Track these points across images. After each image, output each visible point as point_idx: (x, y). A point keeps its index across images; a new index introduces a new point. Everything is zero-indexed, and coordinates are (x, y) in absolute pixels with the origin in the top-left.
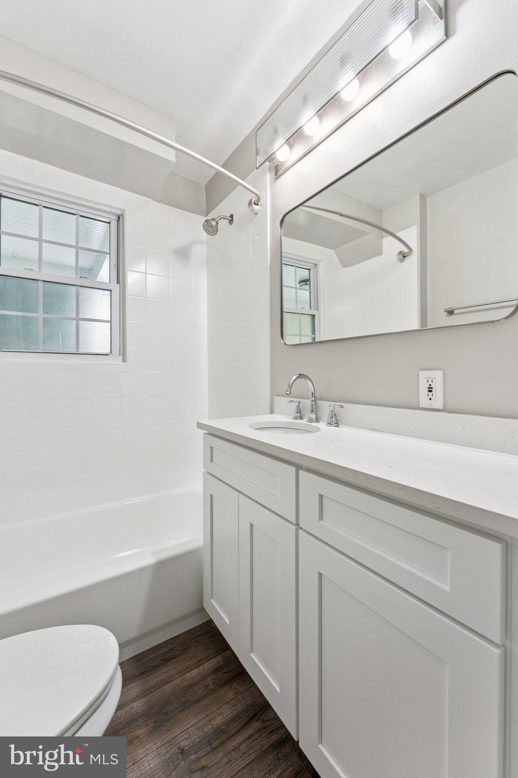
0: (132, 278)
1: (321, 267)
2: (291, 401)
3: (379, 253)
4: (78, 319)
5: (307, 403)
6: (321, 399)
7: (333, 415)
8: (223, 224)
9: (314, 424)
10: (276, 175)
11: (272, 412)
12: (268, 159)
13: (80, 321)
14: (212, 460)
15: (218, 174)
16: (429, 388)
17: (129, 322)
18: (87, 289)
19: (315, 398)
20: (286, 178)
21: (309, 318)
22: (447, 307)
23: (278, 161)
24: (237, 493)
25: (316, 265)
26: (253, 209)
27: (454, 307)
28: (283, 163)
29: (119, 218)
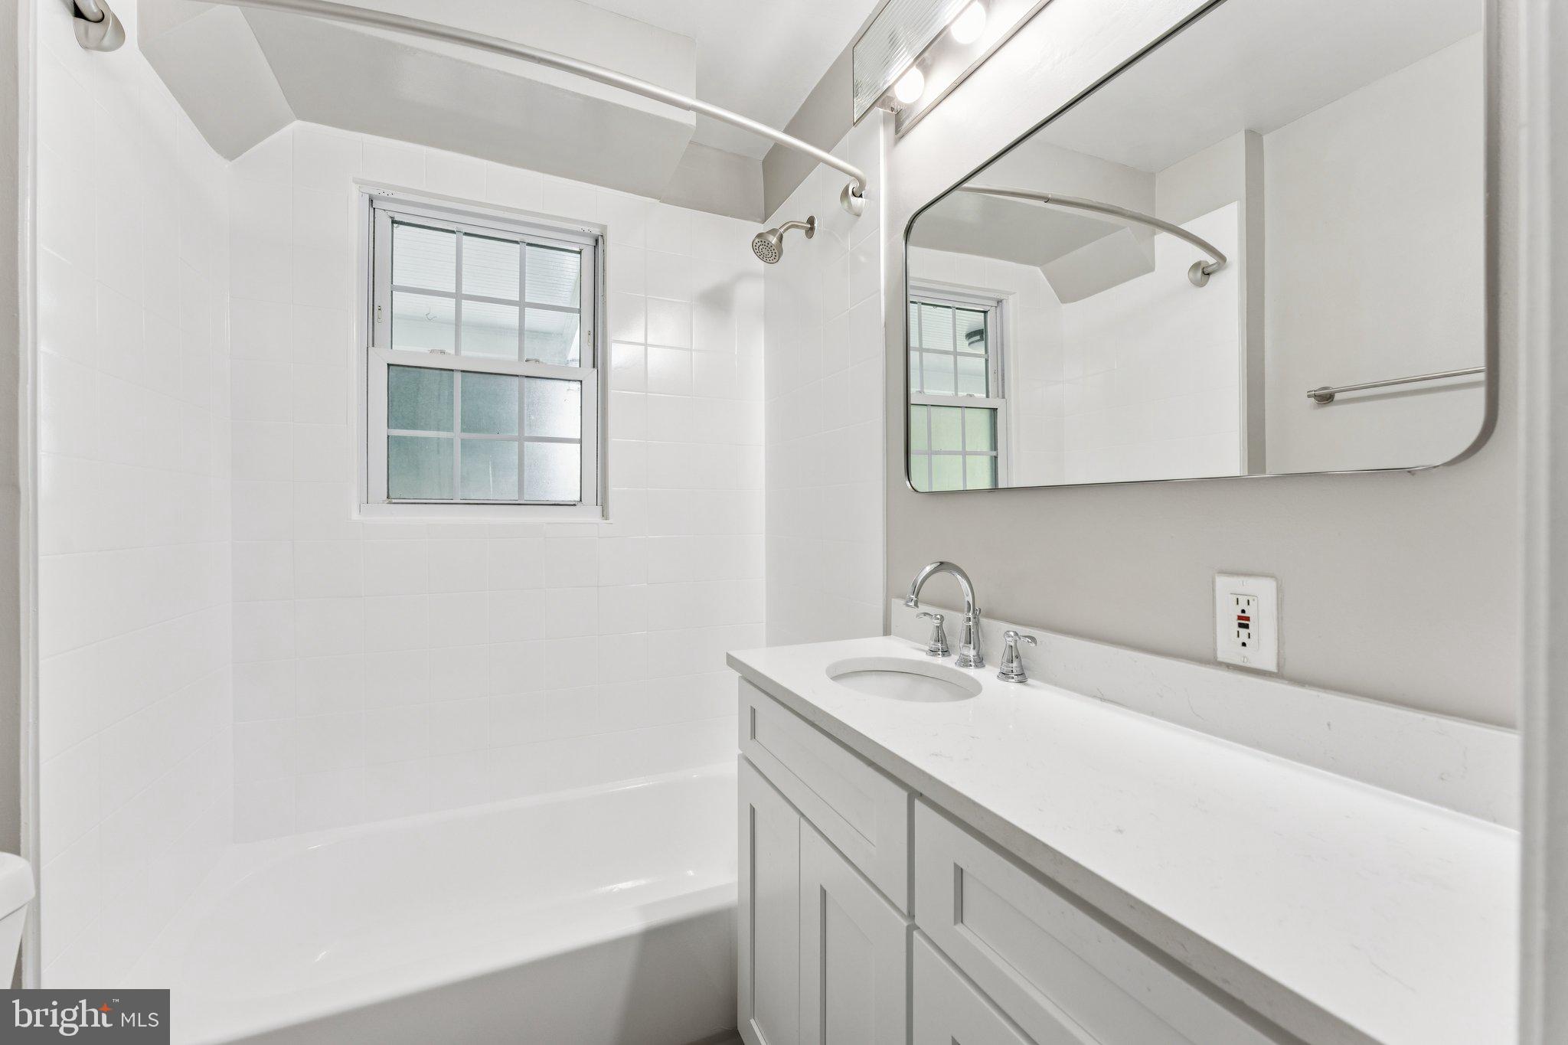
0: (619, 355)
1: (1010, 306)
2: (925, 614)
3: (1148, 268)
4: (522, 439)
5: (957, 622)
6: (990, 615)
7: (1014, 655)
8: (794, 239)
9: (972, 672)
10: (897, 131)
11: (887, 631)
12: (881, 100)
13: (526, 443)
14: (753, 735)
15: (778, 148)
16: (1240, 618)
17: (613, 440)
18: (538, 381)
19: (976, 612)
20: (919, 137)
21: (984, 417)
22: (1316, 386)
23: (899, 103)
24: (797, 816)
25: (999, 302)
26: (850, 203)
27: (1334, 384)
28: (910, 107)
29: (597, 241)
